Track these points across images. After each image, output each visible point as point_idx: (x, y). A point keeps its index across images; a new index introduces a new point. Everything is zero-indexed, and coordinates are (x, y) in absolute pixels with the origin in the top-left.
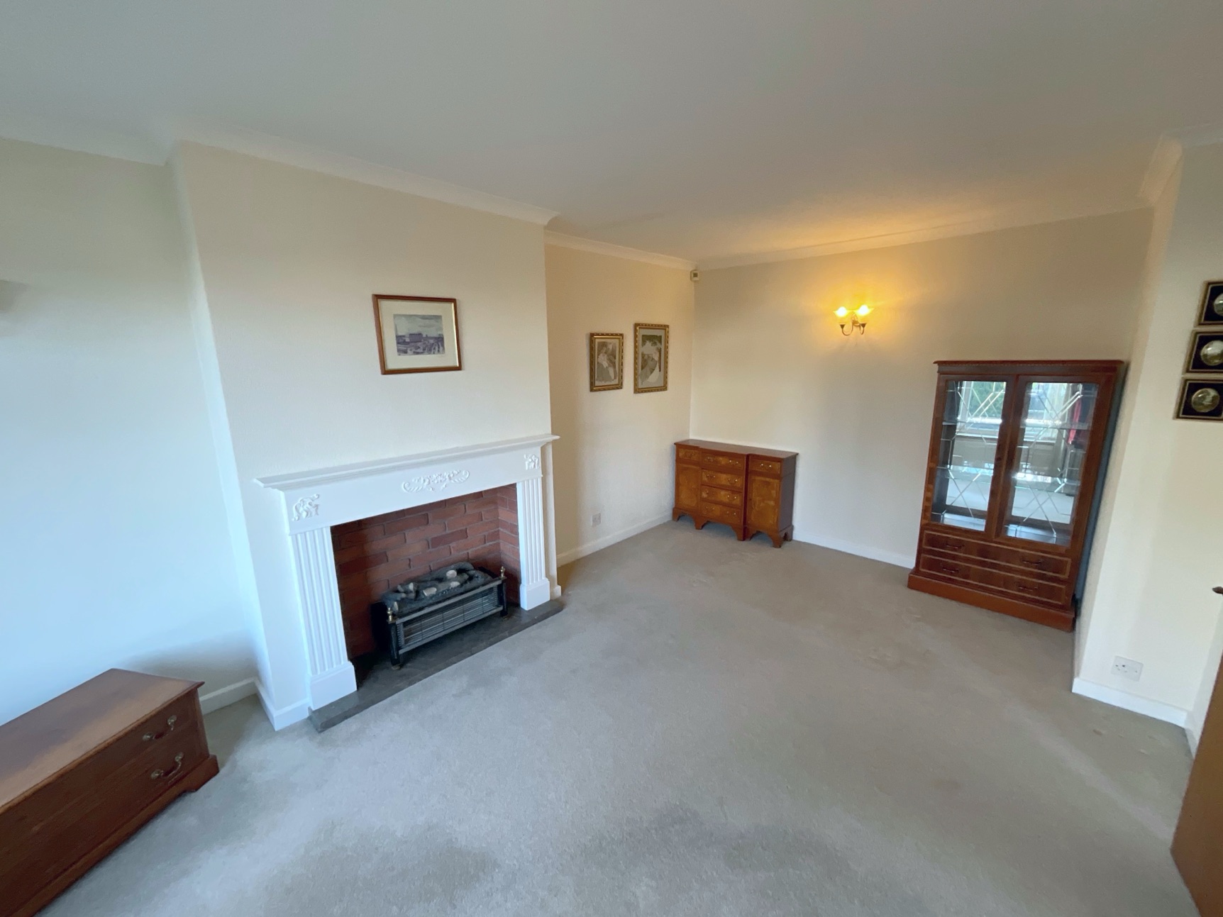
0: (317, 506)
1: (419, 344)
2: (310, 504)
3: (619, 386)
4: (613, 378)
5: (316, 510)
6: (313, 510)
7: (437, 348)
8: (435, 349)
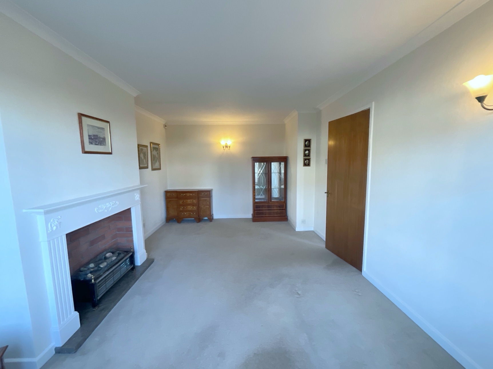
0: (60, 222)
1: (97, 140)
2: (57, 222)
3: (147, 168)
4: (145, 163)
5: (60, 225)
8: (102, 143)
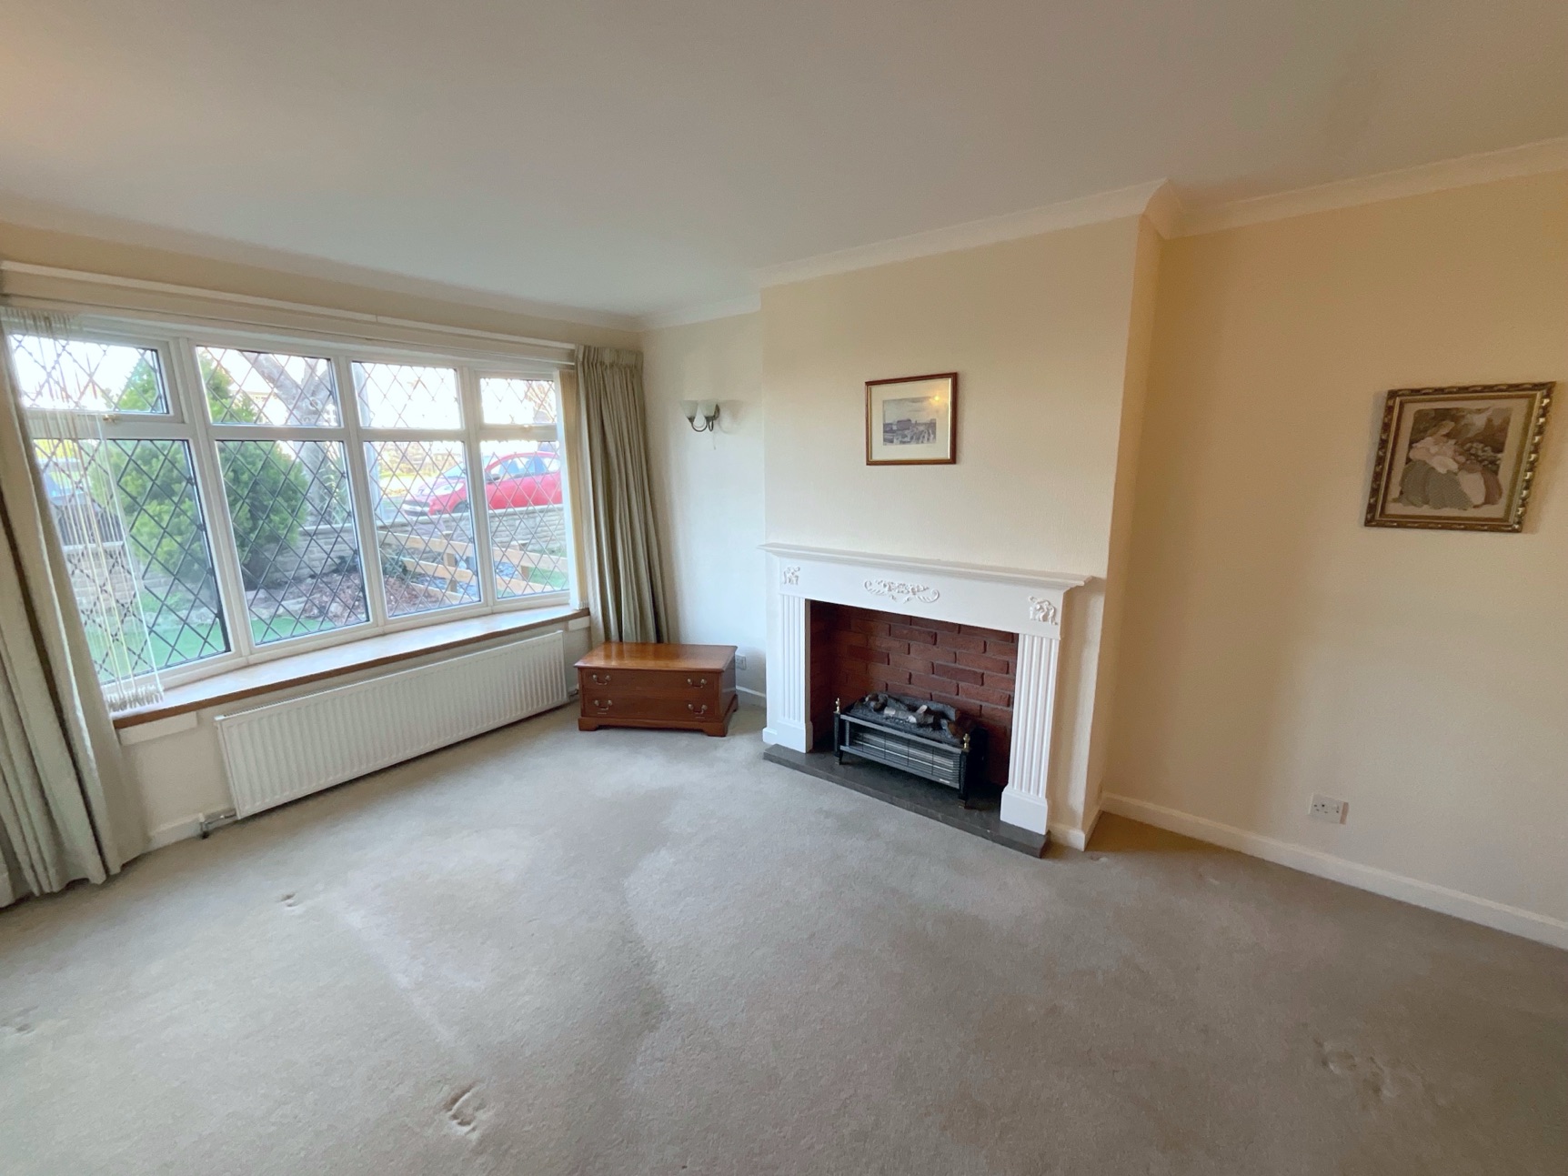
0: (797, 577)
2: (793, 574)
3: (1507, 525)
6: (794, 579)
7: (926, 436)
8: (924, 437)
